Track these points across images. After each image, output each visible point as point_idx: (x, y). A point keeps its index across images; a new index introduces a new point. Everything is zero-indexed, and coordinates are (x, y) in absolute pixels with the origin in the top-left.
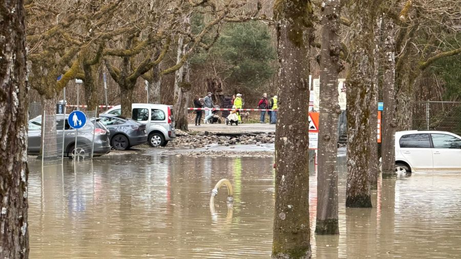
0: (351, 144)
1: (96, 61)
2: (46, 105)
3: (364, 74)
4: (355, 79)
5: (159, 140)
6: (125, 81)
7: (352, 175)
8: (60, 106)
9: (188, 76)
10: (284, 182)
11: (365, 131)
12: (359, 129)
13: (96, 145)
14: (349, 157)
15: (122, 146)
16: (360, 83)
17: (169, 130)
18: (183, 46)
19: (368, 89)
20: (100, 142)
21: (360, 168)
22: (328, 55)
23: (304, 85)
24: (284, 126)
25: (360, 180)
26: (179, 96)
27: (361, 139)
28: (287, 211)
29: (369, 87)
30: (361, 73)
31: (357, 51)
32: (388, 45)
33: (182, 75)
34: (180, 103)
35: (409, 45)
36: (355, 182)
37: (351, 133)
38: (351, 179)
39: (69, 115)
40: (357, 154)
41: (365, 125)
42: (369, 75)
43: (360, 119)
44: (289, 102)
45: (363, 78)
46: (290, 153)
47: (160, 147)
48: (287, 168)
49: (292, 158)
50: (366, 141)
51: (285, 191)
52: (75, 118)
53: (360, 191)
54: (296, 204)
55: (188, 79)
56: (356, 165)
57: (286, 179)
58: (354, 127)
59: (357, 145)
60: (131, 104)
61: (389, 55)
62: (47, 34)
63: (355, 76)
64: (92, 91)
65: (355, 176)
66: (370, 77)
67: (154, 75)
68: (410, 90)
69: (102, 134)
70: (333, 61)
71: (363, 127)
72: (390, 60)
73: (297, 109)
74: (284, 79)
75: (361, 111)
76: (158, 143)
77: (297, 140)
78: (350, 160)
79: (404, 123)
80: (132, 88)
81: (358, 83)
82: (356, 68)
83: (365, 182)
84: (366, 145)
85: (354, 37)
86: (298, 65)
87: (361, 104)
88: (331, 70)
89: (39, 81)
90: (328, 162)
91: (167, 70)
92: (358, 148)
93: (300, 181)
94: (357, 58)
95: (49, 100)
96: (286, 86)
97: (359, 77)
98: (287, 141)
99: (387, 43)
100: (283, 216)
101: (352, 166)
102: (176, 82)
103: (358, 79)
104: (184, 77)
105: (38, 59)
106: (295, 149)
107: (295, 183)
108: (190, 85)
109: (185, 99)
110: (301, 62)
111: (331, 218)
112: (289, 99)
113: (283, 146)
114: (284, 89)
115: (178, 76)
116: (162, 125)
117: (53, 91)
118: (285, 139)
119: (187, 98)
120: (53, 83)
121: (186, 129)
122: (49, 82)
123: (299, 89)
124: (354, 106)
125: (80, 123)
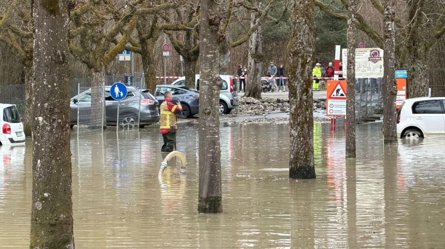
0: (293, 115)
1: (151, 36)
2: (94, 77)
3: (305, 44)
4: (296, 48)
5: (222, 108)
6: (188, 54)
7: (294, 146)
8: (129, 78)
9: (260, 48)
10: (40, 168)
11: (306, 101)
12: (301, 99)
13: (143, 114)
14: (292, 127)
15: (184, 114)
16: (300, 52)
17: (231, 99)
18: (255, 20)
19: (309, 59)
20: (148, 111)
21: (302, 138)
22: (207, 24)
23: (61, 57)
24: (39, 105)
25: (302, 151)
26: (252, 67)
27: (303, 109)
28: (43, 200)
29: (310, 56)
30: (302, 43)
31: (297, 21)
32: (387, 14)
33: (255, 47)
34: (253, 73)
35: (420, 14)
36: (298, 153)
37: (293, 103)
38: (293, 150)
39: (111, 86)
40: (298, 125)
41: (306, 95)
42: (310, 44)
43: (301, 89)
44: (44, 77)
45: (304, 47)
46: (46, 134)
47: (223, 114)
48: (42, 151)
49: (49, 140)
50: (308, 110)
51: (41, 177)
52: (117, 90)
53: (302, 162)
54: (54, 192)
55: (261, 51)
56: (298, 135)
57: (42, 165)
58: (295, 97)
59: (298, 115)
60: (195, 75)
61: (388, 25)
62: (79, 11)
63: (296, 46)
64: (149, 64)
65: (297, 147)
66: (311, 47)
67: (223, 47)
68: (425, 58)
69: (150, 104)
70: (212, 31)
71: (305, 97)
72: (390, 29)
73: (53, 85)
74: (38, 51)
75: (302, 81)
76: (221, 111)
77: (54, 120)
78: (292, 131)
79: (421, 90)
80: (195, 60)
81: (299, 53)
82: (297, 38)
83: (307, 153)
84: (308, 116)
85: (294, 6)
86: (53, 35)
87: (302, 73)
88: (211, 41)
89: (87, 55)
90: (209, 137)
91: (234, 43)
92: (300, 119)
93: (59, 166)
94: (297, 28)
95: (98, 73)
96: (40, 59)
97: (299, 46)
98: (43, 121)
99: (387, 12)
100: (39, 206)
101: (294, 137)
102: (249, 53)
103: (298, 48)
104: (256, 49)
105: (74, 35)
106: (51, 129)
107: (52, 168)
108: (263, 56)
109: (258, 69)
110: (57, 32)
111: (213, 196)
112: (44, 74)
113: (38, 127)
114: (39, 62)
115: (251, 49)
116: (225, 95)
117: (101, 65)
118: (41, 119)
119: (260, 68)
120: (101, 57)
121: (259, 97)
122: (97, 56)
123: (56, 63)
124: (295, 77)
125: (122, 94)
